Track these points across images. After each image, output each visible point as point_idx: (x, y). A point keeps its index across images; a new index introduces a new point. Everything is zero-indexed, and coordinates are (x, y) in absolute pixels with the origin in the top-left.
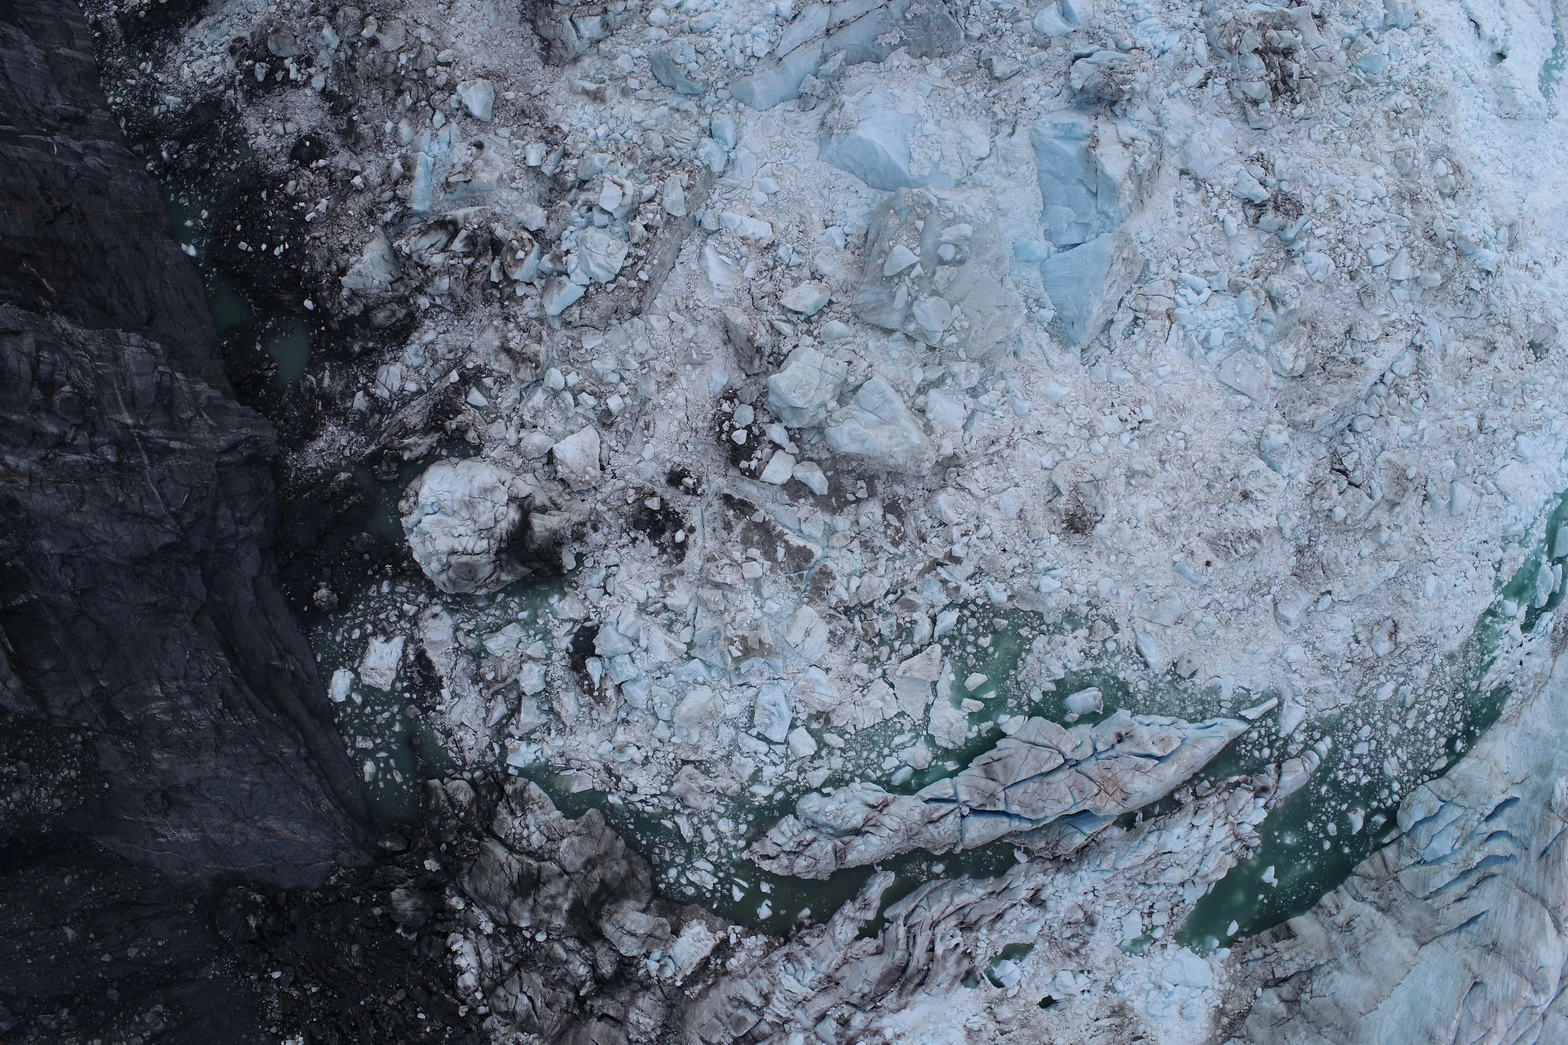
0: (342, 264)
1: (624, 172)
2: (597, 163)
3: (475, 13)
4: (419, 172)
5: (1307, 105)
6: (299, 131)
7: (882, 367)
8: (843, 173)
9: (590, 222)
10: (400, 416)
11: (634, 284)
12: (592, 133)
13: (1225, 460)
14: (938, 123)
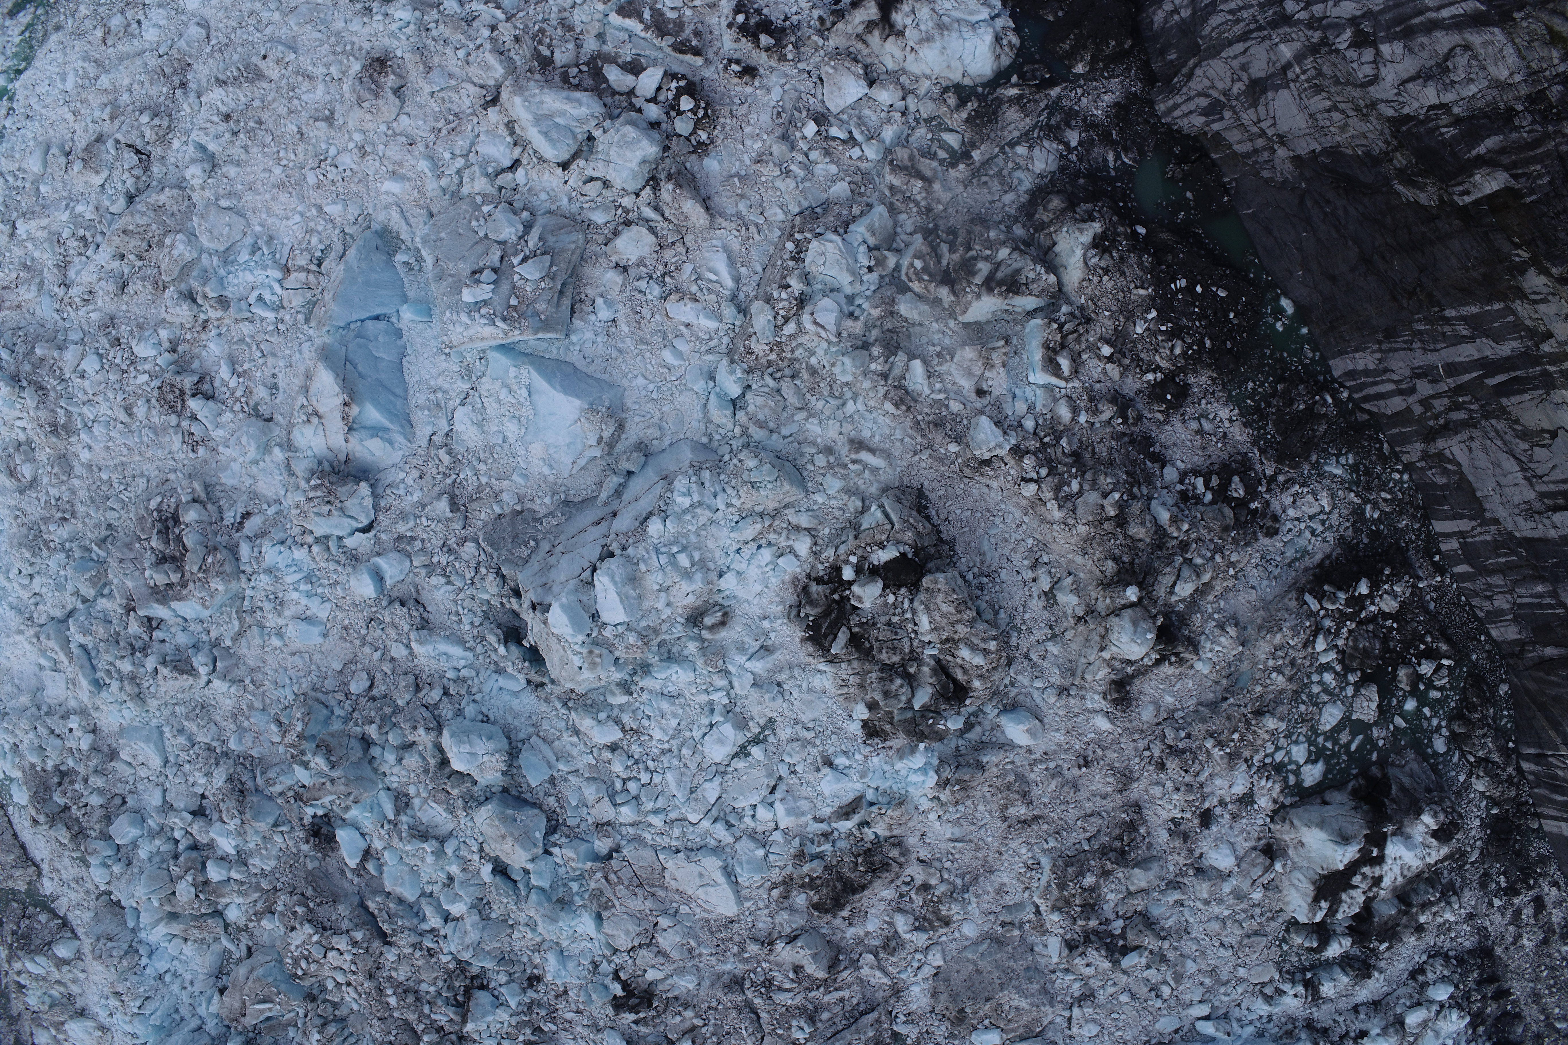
0: (1107, 256)
1: (820, 352)
2: (847, 360)
3: (1006, 551)
4: (1037, 355)
5: (147, 509)
6: (1184, 421)
7: (554, 184)
8: (598, 375)
9: (850, 299)
10: (1028, 120)
11: (798, 236)
12: (860, 406)
13: (246, 148)
14: (505, 439)
